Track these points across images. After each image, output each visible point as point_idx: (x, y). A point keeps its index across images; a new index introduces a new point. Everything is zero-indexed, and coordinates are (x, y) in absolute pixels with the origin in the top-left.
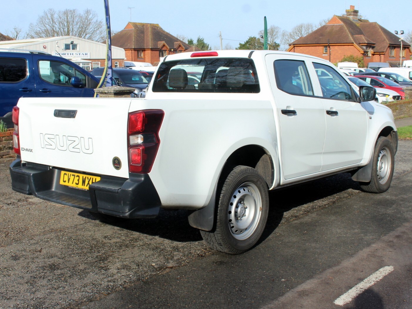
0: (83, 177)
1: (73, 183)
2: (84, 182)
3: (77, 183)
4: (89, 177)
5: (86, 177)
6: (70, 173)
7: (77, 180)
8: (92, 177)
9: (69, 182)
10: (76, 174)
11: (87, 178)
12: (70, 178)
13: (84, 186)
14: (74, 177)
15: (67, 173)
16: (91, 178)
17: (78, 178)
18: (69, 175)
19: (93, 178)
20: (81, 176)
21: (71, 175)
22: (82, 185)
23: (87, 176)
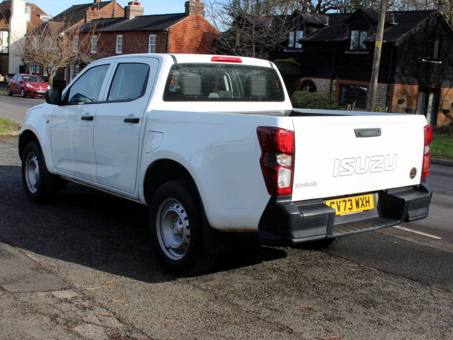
0: (356, 199)
1: (345, 210)
2: (357, 204)
3: (350, 207)
4: (362, 197)
5: (358, 199)
6: (338, 200)
7: (350, 205)
8: (364, 196)
9: (339, 210)
10: (347, 199)
11: (360, 200)
12: (340, 206)
13: (359, 208)
14: (344, 203)
15: (335, 201)
16: (364, 198)
17: (350, 202)
18: (338, 203)
19: (366, 197)
20: (353, 199)
21: (340, 202)
22: (357, 208)
23: (359, 197)
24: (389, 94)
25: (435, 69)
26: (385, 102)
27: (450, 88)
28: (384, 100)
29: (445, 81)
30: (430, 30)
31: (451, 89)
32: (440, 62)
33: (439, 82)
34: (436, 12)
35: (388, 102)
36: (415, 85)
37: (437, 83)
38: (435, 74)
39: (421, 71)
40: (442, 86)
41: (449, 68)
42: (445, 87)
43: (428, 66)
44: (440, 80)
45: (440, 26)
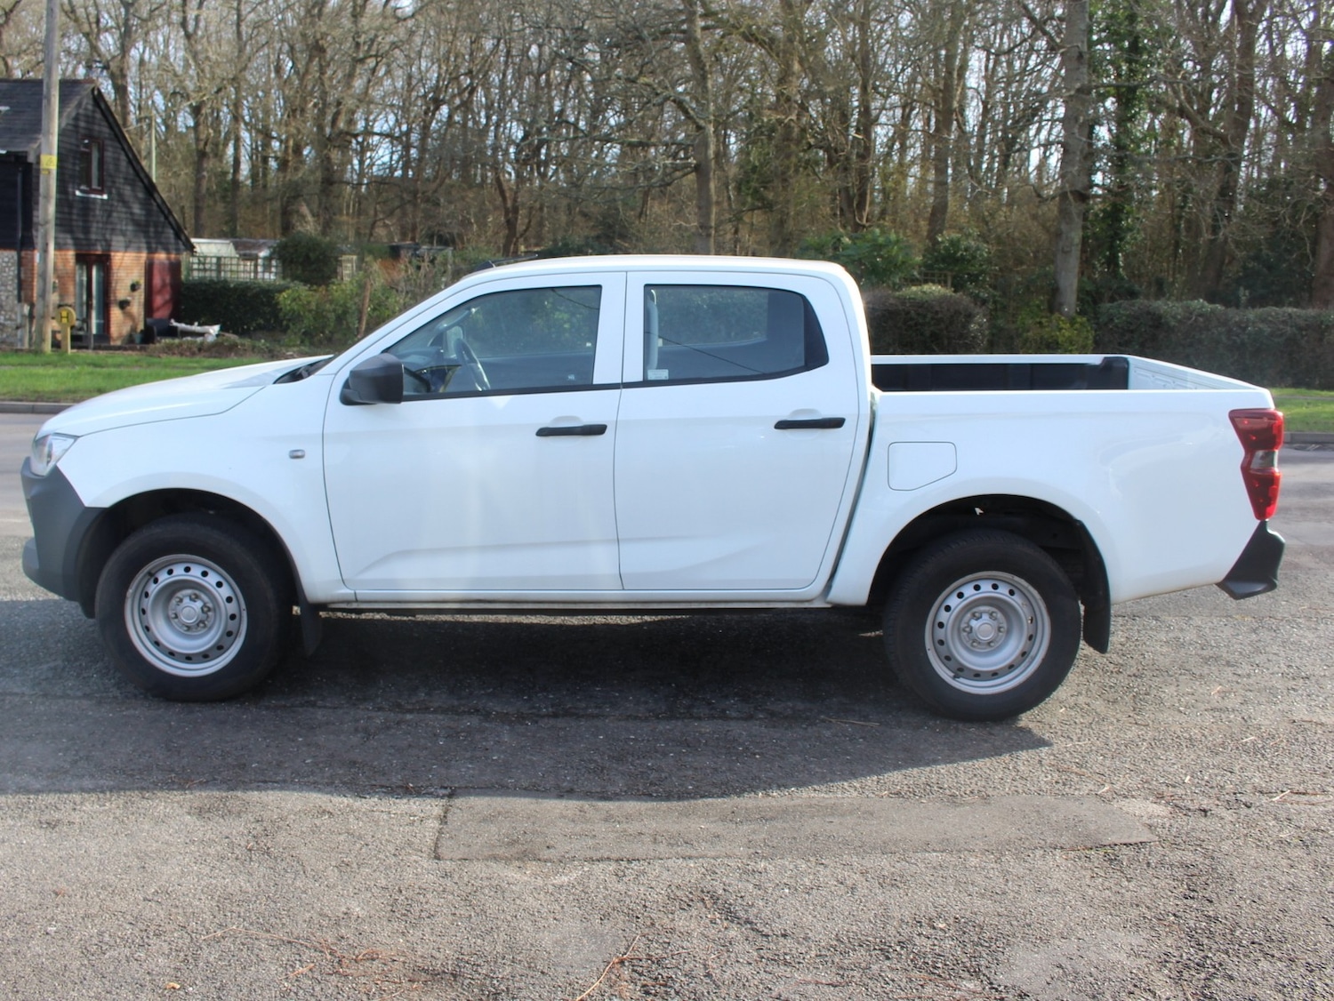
24: (23, 276)
25: (98, 212)
26: (16, 292)
27: (126, 251)
28: (9, 288)
29: (114, 238)
30: (82, 124)
31: (127, 254)
32: (105, 197)
33: (106, 240)
34: (92, 86)
35: (23, 294)
36: (68, 250)
37: (104, 243)
38: (98, 222)
39: (75, 217)
40: (112, 248)
41: (119, 209)
42: (118, 251)
43: (86, 205)
44: (108, 237)
45: (98, 115)
